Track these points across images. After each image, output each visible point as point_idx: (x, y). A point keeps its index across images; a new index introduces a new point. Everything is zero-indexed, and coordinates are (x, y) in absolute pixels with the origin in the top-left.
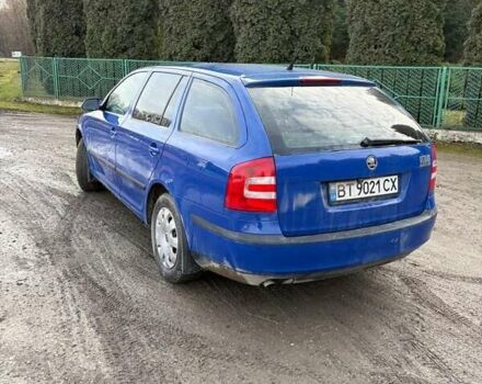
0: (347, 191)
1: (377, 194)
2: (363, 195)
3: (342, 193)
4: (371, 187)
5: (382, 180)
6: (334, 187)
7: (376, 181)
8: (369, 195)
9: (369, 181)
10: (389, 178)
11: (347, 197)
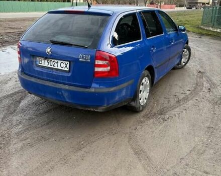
0: (43, 62)
1: (56, 67)
2: (49, 66)
3: (41, 62)
4: (53, 63)
5: (60, 62)
6: (38, 59)
7: (56, 61)
8: (52, 67)
9: (53, 60)
10: (64, 62)
11: (43, 65)
